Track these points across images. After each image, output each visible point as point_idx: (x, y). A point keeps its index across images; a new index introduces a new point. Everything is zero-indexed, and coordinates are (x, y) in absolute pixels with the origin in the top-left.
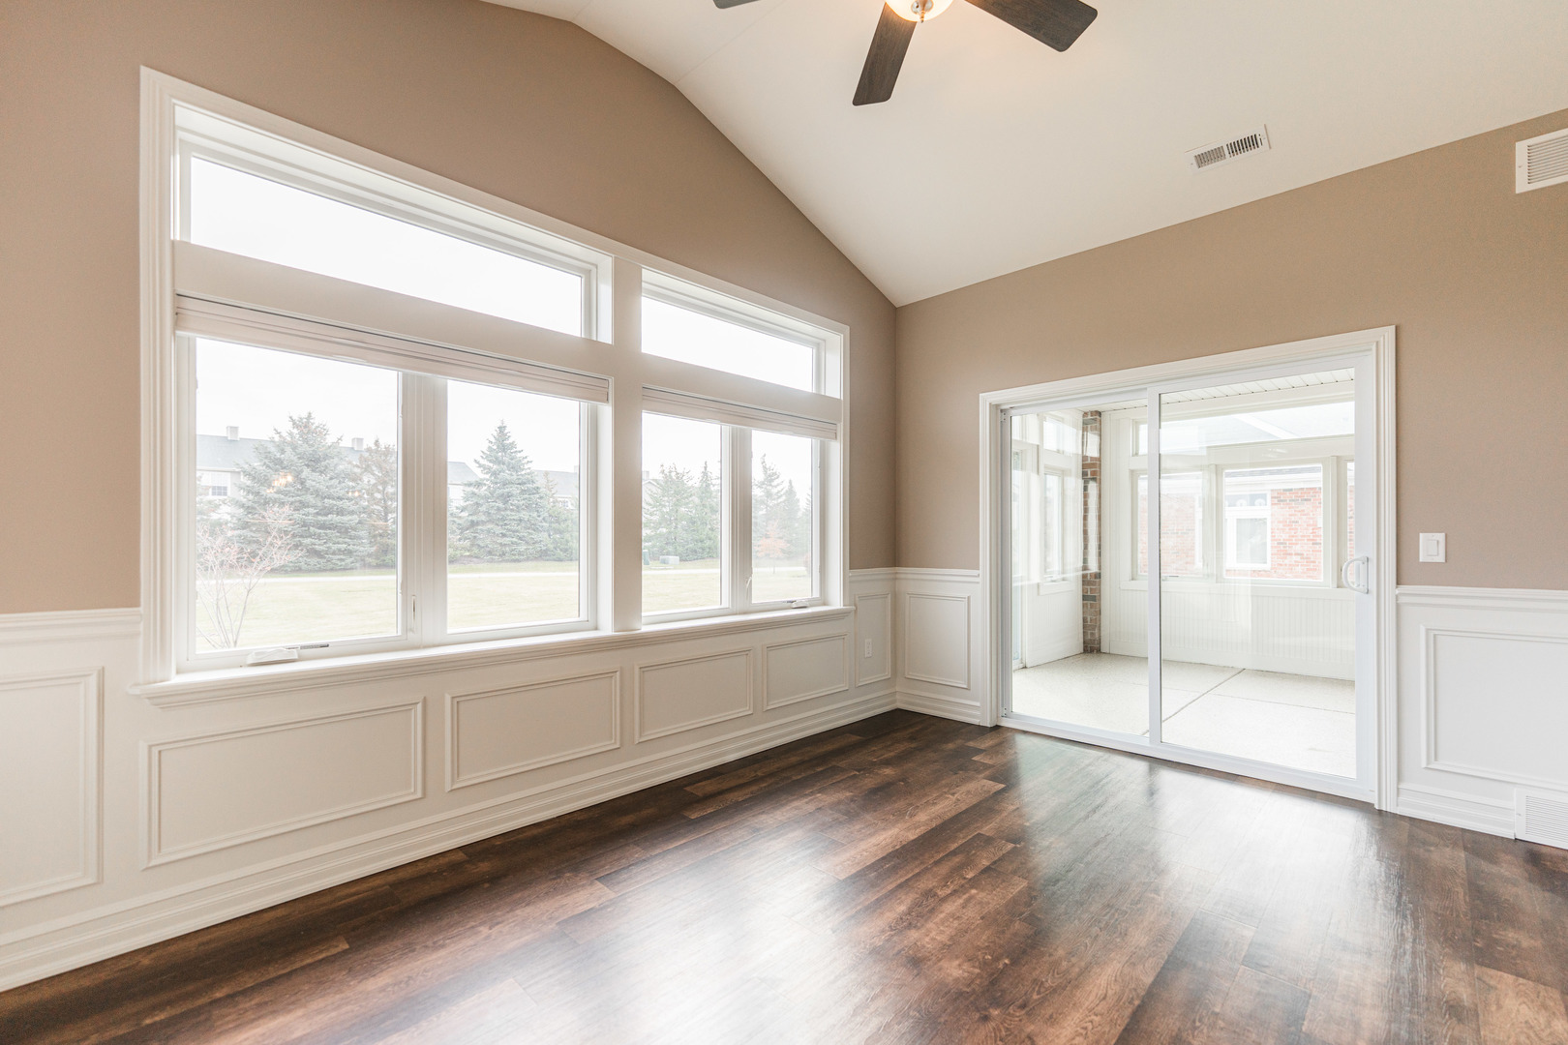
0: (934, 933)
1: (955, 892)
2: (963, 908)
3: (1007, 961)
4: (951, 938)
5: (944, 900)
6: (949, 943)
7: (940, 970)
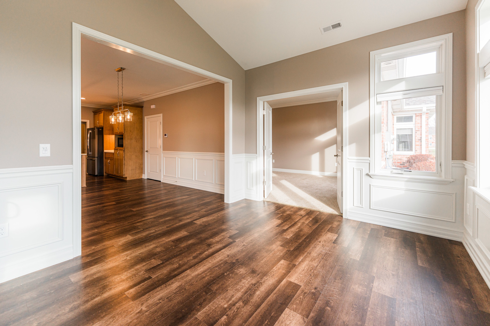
0: (246, 282)
1: (234, 305)
2: (233, 295)
3: (226, 274)
4: (241, 281)
5: (240, 299)
6: (242, 279)
7: (246, 270)
